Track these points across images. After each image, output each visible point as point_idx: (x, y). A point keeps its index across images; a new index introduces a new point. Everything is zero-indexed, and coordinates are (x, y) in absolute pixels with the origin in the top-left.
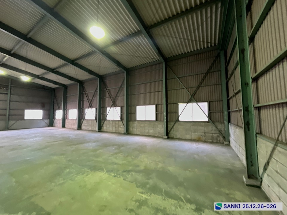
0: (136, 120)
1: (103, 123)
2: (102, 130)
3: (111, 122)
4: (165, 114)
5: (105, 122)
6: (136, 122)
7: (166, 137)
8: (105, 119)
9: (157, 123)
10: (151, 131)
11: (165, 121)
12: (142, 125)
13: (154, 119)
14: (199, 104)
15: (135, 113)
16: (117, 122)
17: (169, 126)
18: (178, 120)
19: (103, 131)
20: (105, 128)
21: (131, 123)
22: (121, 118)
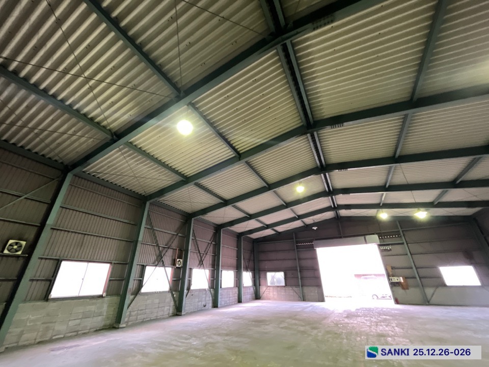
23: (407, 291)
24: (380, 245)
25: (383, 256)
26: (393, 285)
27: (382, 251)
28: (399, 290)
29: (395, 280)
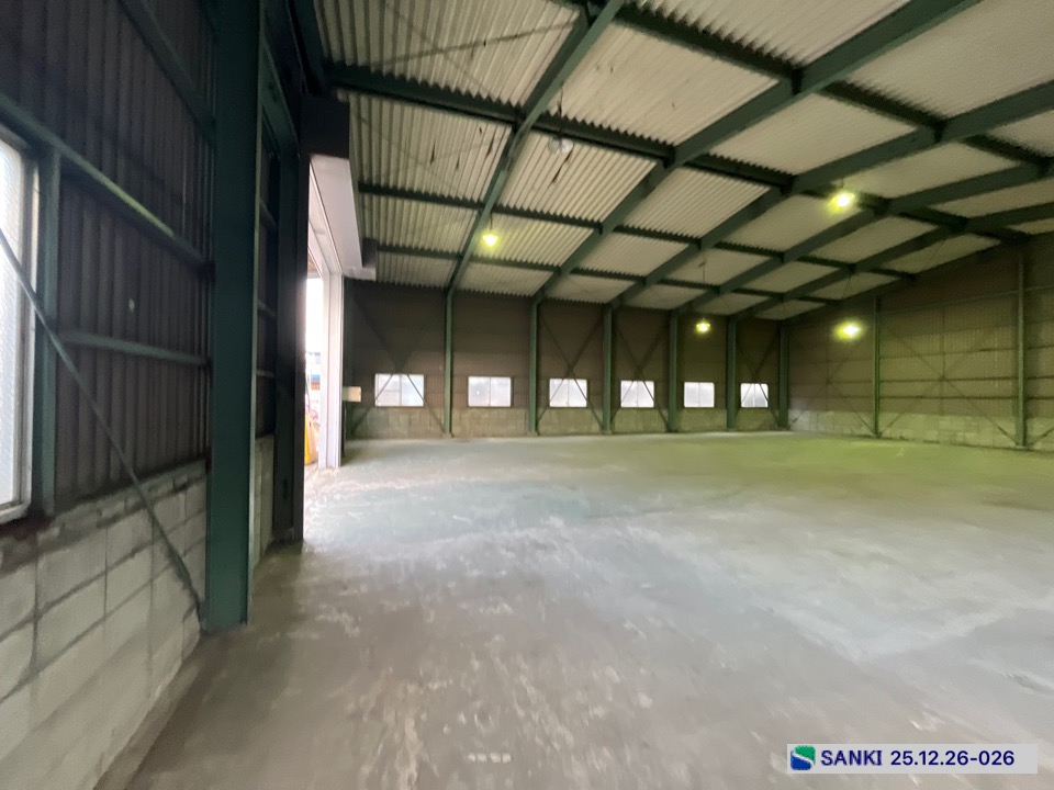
0: (684, 408)
5: (619, 412)
6: (685, 411)
8: (619, 407)
9: (715, 411)
10: (708, 424)
12: (693, 415)
13: (711, 405)
15: (682, 395)
17: (730, 415)
18: (740, 406)
20: (618, 425)
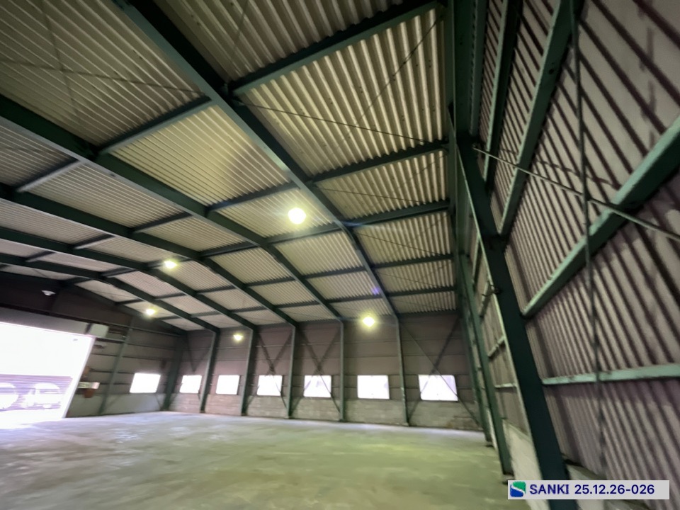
0: (357, 398)
1: (297, 403)
2: (294, 415)
3: (313, 401)
4: (403, 389)
5: (302, 401)
6: (358, 402)
7: (407, 424)
8: (302, 396)
9: (391, 403)
11: (404, 400)
12: (368, 407)
13: (387, 397)
14: (445, 377)
15: (355, 387)
16: (325, 401)
17: (409, 407)
18: (420, 399)
19: (296, 417)
20: (300, 411)
21: (349, 403)
22: (332, 393)
23: (89, 399)
24: (98, 340)
25: (93, 354)
26: (79, 392)
27: (96, 346)
28: (81, 398)
29: (85, 385)
